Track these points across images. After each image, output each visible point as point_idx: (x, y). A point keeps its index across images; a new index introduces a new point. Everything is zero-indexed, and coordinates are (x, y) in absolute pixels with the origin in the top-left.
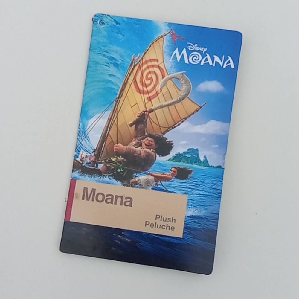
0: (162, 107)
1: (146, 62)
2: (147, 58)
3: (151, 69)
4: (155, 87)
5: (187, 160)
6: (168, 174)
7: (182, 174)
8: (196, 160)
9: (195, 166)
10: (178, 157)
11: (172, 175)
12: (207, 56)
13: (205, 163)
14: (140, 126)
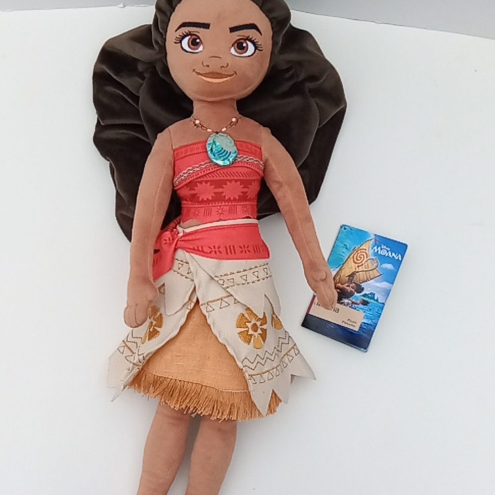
6: (358, 302)
11: (360, 303)
12: (390, 252)
13: (377, 301)
14: (351, 278)
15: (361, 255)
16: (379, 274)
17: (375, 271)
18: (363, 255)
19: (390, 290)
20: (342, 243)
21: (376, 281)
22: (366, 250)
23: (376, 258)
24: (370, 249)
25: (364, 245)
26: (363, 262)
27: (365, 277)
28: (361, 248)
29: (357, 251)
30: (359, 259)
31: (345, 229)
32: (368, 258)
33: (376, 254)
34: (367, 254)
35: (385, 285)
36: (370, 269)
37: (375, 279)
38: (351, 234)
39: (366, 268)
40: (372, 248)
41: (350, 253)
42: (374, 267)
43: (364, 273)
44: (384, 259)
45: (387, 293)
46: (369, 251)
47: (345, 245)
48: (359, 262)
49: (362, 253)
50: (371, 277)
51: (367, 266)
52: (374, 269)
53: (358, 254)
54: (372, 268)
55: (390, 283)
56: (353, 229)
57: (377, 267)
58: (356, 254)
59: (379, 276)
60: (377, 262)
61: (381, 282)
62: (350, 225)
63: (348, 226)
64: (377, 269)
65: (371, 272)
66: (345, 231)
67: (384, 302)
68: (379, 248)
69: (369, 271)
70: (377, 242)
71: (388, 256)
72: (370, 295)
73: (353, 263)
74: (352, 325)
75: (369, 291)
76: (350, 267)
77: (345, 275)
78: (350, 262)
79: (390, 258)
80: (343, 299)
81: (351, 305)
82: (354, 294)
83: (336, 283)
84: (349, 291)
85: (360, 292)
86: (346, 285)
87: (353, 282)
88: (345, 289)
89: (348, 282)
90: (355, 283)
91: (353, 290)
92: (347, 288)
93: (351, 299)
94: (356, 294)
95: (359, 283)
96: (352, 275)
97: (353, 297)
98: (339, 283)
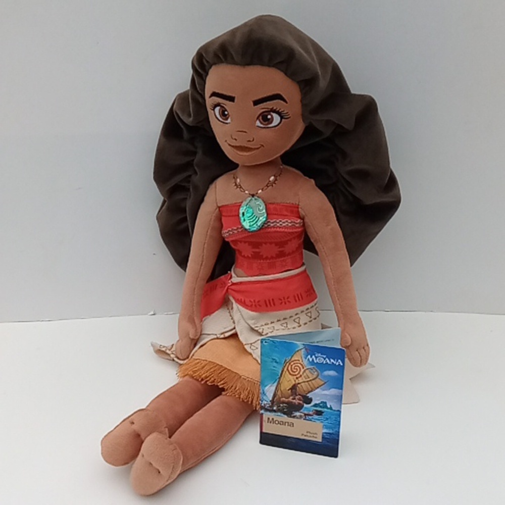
0: (304, 382)
1: (293, 361)
2: (293, 359)
3: (296, 365)
4: (299, 373)
5: (321, 407)
6: (311, 413)
7: (319, 413)
8: (326, 407)
9: (326, 410)
10: (315, 405)
11: (314, 413)
12: (327, 359)
13: (331, 408)
14: (293, 391)
19: (342, 396)
35: (334, 391)
45: (339, 399)
55: (340, 389)
61: (329, 390)
67: (339, 409)
68: (313, 357)
69: (311, 380)
70: (308, 351)
71: (327, 363)
72: (321, 405)
73: (290, 376)
74: (313, 437)
75: (318, 400)
76: (288, 380)
77: (286, 389)
78: (286, 375)
79: (330, 364)
80: (293, 412)
81: (304, 417)
82: (303, 406)
83: (280, 398)
84: (297, 403)
85: (310, 403)
86: (291, 398)
87: (297, 394)
88: (292, 402)
89: (292, 395)
90: (300, 395)
91: (301, 402)
92: (294, 401)
93: (301, 411)
94: (305, 405)
95: (305, 394)
96: (294, 388)
97: (303, 409)
98: (282, 397)
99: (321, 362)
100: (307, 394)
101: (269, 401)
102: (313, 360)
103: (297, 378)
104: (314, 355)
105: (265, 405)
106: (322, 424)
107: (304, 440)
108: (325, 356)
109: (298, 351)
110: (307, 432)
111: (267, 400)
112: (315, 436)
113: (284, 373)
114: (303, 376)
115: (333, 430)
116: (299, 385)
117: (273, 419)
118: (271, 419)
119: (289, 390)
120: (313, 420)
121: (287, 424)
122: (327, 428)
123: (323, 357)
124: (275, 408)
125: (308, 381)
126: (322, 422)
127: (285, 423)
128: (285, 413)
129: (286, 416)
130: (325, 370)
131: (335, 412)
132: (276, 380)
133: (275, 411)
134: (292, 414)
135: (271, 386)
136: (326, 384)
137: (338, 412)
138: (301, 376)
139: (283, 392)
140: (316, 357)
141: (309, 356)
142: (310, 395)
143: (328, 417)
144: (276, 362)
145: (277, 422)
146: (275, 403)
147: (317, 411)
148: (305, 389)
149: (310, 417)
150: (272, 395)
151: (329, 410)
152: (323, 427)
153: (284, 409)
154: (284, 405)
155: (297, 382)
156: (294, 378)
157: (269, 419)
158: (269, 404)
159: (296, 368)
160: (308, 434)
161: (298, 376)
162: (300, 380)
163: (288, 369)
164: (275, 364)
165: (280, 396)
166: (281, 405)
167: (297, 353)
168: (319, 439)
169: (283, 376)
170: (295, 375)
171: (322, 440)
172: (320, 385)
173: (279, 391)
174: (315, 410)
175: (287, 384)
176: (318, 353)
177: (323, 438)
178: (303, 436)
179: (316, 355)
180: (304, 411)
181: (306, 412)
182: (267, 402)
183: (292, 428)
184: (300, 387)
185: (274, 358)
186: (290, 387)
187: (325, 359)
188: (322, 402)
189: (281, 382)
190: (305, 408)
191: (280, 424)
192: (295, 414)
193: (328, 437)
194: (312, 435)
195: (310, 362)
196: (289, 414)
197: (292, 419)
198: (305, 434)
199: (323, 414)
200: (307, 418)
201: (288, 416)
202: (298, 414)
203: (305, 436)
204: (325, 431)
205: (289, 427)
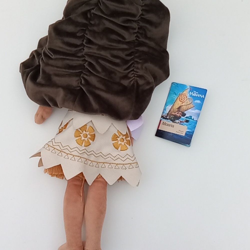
5: (189, 118)
6: (184, 121)
7: (187, 121)
8: (191, 119)
9: (191, 120)
10: (187, 117)
11: (185, 121)
12: (198, 94)
13: (193, 119)
14: (179, 109)
15: (183, 97)
16: (193, 106)
17: (191, 104)
18: (184, 97)
19: (200, 114)
20: (173, 92)
21: (192, 110)
22: (185, 94)
23: (191, 98)
24: (188, 93)
25: (184, 92)
26: (185, 101)
27: (186, 108)
28: (183, 93)
29: (181, 95)
30: (182, 99)
31: (174, 84)
32: (187, 98)
33: (191, 96)
34: (186, 96)
35: (197, 111)
36: (188, 104)
37: (192, 108)
38: (177, 87)
39: (186, 103)
40: (189, 93)
41: (177, 96)
42: (190, 103)
43: (186, 106)
44: (195, 98)
45: (198, 115)
46: (187, 94)
47: (175, 93)
48: (183, 100)
49: (184, 96)
50: (190, 108)
51: (187, 103)
52: (190, 104)
53: (182, 97)
54: (189, 103)
55: (199, 110)
56: (178, 84)
57: (192, 102)
58: (181, 97)
59: (193, 107)
60: (192, 100)
61: (195, 110)
62: (177, 82)
63: (176, 83)
64: (192, 103)
65: (189, 105)
66: (174, 85)
67: (197, 120)
68: (192, 93)
69: (188, 105)
70: (191, 90)
71: (197, 96)
72: (189, 117)
73: (179, 102)
74: (181, 133)
75: (189, 115)
76: (178, 103)
77: (175, 108)
78: (178, 101)
79: (199, 97)
80: (176, 120)
81: (180, 123)
82: (181, 117)
83: (172, 112)
84: (178, 116)
85: (184, 116)
86: (177, 113)
87: (180, 111)
88: (177, 115)
89: (177, 111)
90: (181, 111)
91: (180, 115)
92: (178, 114)
93: (179, 120)
94: (182, 117)
95: (183, 111)
96: (179, 108)
97: (181, 119)
98: (173, 112)
99: (195, 96)
100: (184, 111)
101: (166, 114)
102: (192, 94)
103: (182, 103)
104: (193, 92)
105: (164, 115)
106: (187, 127)
107: (176, 134)
108: (197, 93)
109: (187, 89)
110: (179, 131)
111: (165, 113)
112: (182, 133)
113: (177, 99)
114: (185, 102)
115: (191, 130)
116: (182, 107)
117: (165, 123)
118: (164, 123)
119: (177, 109)
120: (183, 125)
121: (171, 126)
122: (189, 129)
123: (196, 93)
124: (168, 117)
125: (186, 105)
126: (187, 126)
127: (170, 125)
128: (171, 120)
129: (171, 122)
130: (196, 100)
131: (195, 121)
132: (173, 103)
133: (167, 119)
134: (175, 121)
135: (169, 106)
136: (194, 107)
137: (196, 122)
138: (184, 102)
139: (174, 109)
140: (194, 93)
141: (191, 92)
142: (185, 112)
143: (191, 124)
144: (176, 94)
145: (166, 125)
146: (168, 115)
147: (187, 120)
148: (184, 109)
149: (182, 123)
150: (169, 110)
151: (192, 120)
152: (187, 129)
153: (172, 118)
154: (173, 116)
155: (182, 105)
156: (181, 103)
157: (163, 122)
158: (166, 115)
159: (183, 98)
160: (179, 132)
161: (183, 102)
162: (184, 104)
163: (179, 99)
164: (175, 95)
165: (172, 111)
166: (171, 116)
167: (186, 90)
168: (184, 135)
169: (176, 101)
170: (182, 101)
171: (185, 135)
172: (192, 107)
173: (173, 109)
174: (186, 120)
175: (177, 106)
176: (195, 91)
177: (186, 134)
178: (177, 132)
179: (194, 92)
180: (181, 120)
181: (181, 121)
182: (165, 114)
183: (173, 128)
184: (183, 108)
185: (175, 92)
186: (178, 107)
187: (197, 94)
188: (190, 116)
189: (174, 104)
190: (182, 118)
191: (168, 126)
192: (176, 121)
193: (188, 134)
194: (181, 132)
195: (190, 95)
196: (173, 121)
197: (174, 123)
198: (178, 131)
199: (189, 122)
200: (181, 124)
201: (173, 122)
202: (177, 121)
203: (178, 132)
204: (188, 130)
205: (172, 127)
